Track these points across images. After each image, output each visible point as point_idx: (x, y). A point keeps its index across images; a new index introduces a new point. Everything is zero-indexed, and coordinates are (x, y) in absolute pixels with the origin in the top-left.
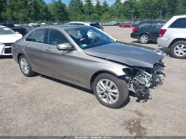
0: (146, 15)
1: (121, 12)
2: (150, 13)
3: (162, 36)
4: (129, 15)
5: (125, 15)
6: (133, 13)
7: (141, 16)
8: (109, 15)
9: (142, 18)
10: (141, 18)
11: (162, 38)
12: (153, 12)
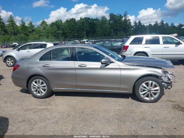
0: (73, 35)
1: (49, 32)
2: (76, 34)
3: (126, 51)
4: (57, 35)
5: (53, 36)
6: (61, 33)
7: (69, 36)
8: (37, 36)
9: (70, 38)
10: (68, 38)
11: (126, 53)
12: (78, 33)
